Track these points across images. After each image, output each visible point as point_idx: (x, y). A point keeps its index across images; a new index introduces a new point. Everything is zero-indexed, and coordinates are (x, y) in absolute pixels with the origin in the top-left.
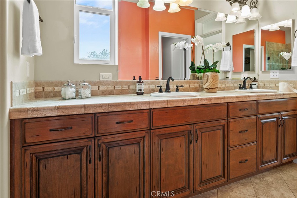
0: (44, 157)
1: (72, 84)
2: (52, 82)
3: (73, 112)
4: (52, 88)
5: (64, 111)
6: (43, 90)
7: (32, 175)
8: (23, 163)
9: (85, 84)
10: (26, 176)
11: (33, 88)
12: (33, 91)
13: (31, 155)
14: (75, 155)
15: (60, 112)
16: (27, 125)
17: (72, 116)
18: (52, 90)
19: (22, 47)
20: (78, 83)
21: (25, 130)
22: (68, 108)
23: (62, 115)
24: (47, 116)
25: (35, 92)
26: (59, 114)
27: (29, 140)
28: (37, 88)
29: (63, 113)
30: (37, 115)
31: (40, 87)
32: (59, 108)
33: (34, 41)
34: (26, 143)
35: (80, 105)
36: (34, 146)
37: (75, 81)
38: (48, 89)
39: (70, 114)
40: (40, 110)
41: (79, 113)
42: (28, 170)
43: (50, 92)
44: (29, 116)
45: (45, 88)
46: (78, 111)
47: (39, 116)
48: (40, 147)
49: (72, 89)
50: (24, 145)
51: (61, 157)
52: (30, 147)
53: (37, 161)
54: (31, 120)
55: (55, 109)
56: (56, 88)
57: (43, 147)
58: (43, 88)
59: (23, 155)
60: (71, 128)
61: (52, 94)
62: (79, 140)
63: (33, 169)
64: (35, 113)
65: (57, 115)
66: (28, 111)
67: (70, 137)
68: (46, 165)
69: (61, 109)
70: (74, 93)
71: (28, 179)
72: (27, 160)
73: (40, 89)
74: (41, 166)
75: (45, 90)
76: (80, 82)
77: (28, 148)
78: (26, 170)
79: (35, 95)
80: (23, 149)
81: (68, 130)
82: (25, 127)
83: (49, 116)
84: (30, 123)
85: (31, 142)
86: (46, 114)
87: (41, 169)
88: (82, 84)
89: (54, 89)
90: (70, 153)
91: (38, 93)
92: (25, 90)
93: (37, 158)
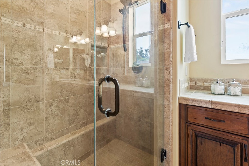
0: (201, 136)
1: (220, 82)
2: (202, 79)
3: (226, 108)
4: (202, 83)
5: (217, 105)
6: (196, 84)
7: (192, 144)
8: (186, 133)
9: (234, 83)
10: (188, 143)
11: (189, 83)
12: (189, 84)
13: (192, 130)
14: (228, 146)
15: (214, 106)
16: (189, 109)
17: (225, 112)
18: (202, 85)
19: (184, 58)
20: (226, 80)
21: (187, 112)
22: (221, 104)
23: (215, 108)
24: (203, 106)
25: (190, 85)
26: (213, 107)
27: (190, 120)
28: (191, 82)
29: (216, 107)
30: (195, 104)
31: (194, 82)
32: (212, 102)
33: (192, 53)
34: (188, 121)
35: (233, 104)
36: (193, 125)
37: (222, 79)
38: (199, 84)
39: (223, 109)
40: (198, 101)
41: (232, 111)
42: (189, 139)
43: (200, 86)
44: (190, 104)
45: (197, 83)
46: (231, 109)
47: (197, 105)
48: (198, 127)
49: (221, 86)
50: (187, 122)
51: (214, 141)
52: (191, 124)
53: (195, 136)
54: (191, 107)
55: (209, 103)
56: (205, 83)
57: (200, 128)
58: (196, 83)
59: (186, 128)
60: (224, 122)
61: (202, 88)
62: (232, 135)
63: (193, 141)
64: (194, 102)
65: (211, 108)
66: (189, 100)
67: (223, 129)
68: (202, 143)
69: (214, 104)
70: (223, 89)
71: (189, 146)
72: (189, 132)
73: (193, 83)
74: (198, 141)
75: (197, 84)
76: (228, 79)
77: (190, 125)
78: (188, 139)
79: (190, 87)
80: (187, 125)
81: (221, 122)
82: (187, 110)
83: (204, 107)
84: (191, 109)
85: (191, 121)
86: (202, 105)
87: (198, 143)
88: (231, 82)
89: (204, 84)
90: (223, 142)
91: (192, 86)
92: (185, 84)
93: (195, 134)
